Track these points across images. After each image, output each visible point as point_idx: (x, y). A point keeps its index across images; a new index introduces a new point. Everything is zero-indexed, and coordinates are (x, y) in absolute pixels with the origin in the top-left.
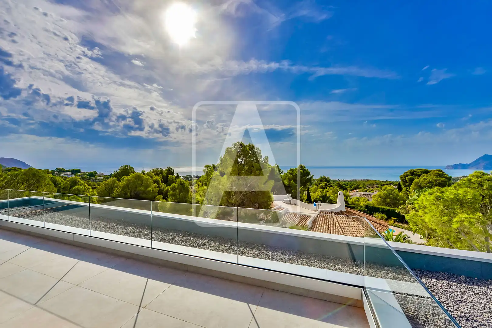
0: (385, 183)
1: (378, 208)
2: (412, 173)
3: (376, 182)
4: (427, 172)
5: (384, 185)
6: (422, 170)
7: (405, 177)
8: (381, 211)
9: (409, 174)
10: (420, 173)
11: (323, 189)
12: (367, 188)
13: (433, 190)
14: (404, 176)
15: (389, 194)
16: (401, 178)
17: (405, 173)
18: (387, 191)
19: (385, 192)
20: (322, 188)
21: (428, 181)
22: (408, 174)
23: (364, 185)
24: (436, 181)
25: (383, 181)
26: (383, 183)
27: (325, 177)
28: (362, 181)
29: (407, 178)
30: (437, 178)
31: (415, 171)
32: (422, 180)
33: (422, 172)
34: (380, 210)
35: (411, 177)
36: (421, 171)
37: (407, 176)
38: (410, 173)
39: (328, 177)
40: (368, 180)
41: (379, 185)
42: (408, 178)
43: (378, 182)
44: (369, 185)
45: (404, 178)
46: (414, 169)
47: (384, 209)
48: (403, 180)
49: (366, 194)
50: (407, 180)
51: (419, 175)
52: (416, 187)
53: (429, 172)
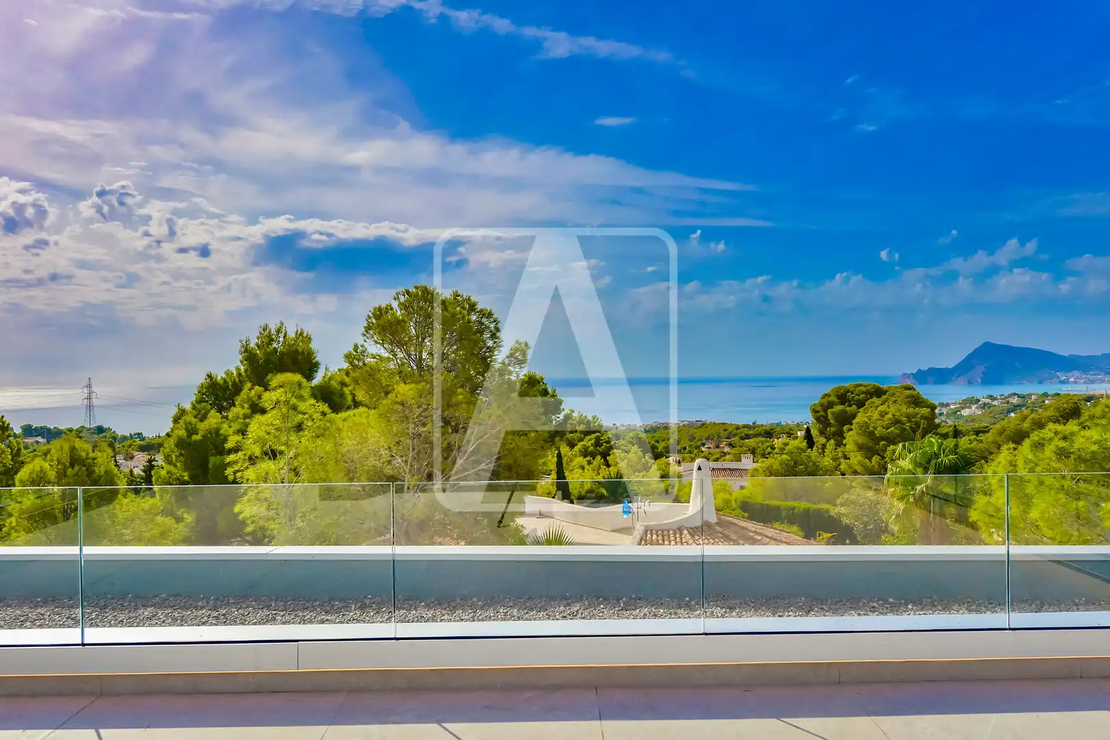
0: (751, 432)
1: (778, 508)
2: (843, 398)
3: (725, 430)
4: (879, 393)
5: (748, 437)
6: (865, 386)
7: (825, 411)
8: (786, 517)
9: (833, 398)
10: (862, 396)
11: (589, 458)
12: (703, 449)
13: (1041, 435)
14: (822, 405)
15: (795, 463)
16: (815, 411)
17: (823, 397)
18: (791, 453)
19: (784, 456)
20: (585, 457)
21: (890, 419)
22: (830, 399)
23: (692, 439)
24: (909, 417)
25: (744, 426)
26: (746, 431)
27: (586, 417)
28: (684, 426)
29: (830, 411)
30: (911, 410)
31: (848, 391)
32: (876, 415)
34: (784, 514)
35: (840, 407)
36: (863, 389)
37: (831, 405)
38: (839, 397)
39: (594, 418)
40: (704, 424)
41: (735, 440)
42: (833, 413)
43: (730, 429)
44: (707, 439)
45: (821, 414)
46: (847, 385)
47: (794, 509)
48: (818, 419)
49: (720, 467)
50: (830, 416)
51: (861, 404)
52: (861, 440)
53: (884, 393)
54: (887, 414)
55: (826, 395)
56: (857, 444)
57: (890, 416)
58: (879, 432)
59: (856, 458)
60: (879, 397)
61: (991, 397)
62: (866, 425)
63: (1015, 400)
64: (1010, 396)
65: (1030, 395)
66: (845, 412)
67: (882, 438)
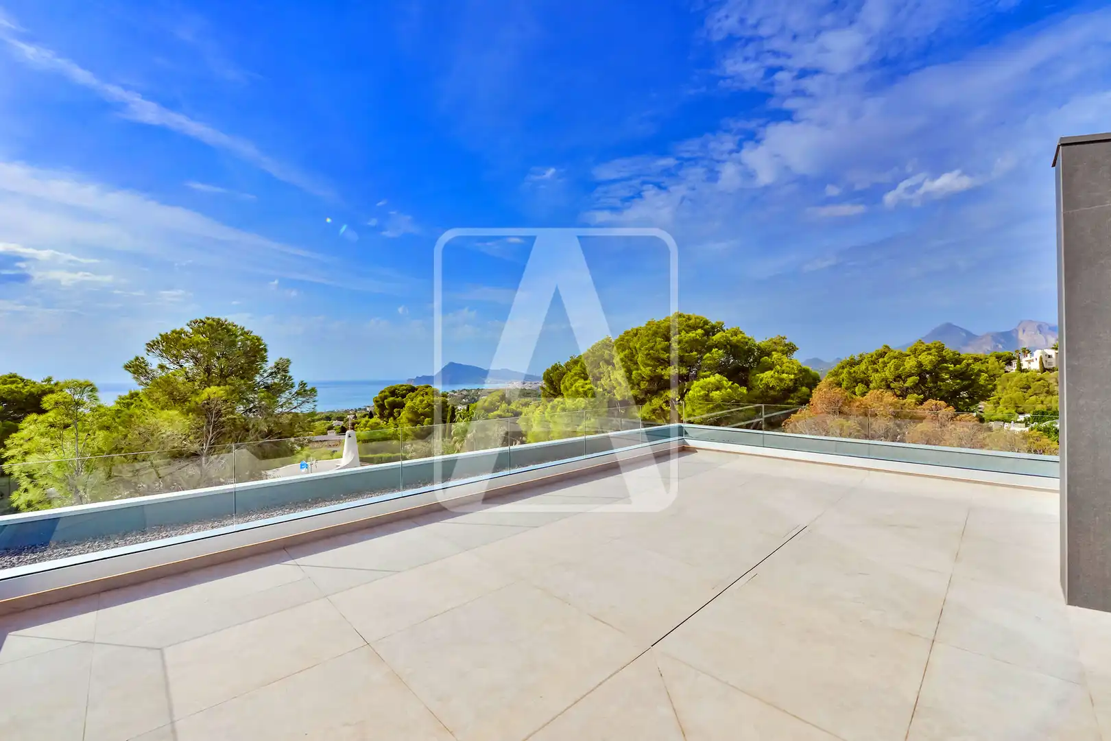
2: (393, 393)
4: (413, 390)
7: (383, 401)
9: (387, 393)
10: (404, 392)
14: (381, 398)
16: (376, 402)
17: (380, 393)
22: (385, 394)
29: (385, 401)
31: (396, 389)
32: (418, 402)
33: (406, 390)
35: (391, 399)
36: (405, 388)
37: (386, 397)
38: (390, 393)
42: (387, 402)
45: (379, 402)
46: (395, 385)
48: (378, 406)
50: (386, 404)
51: (404, 396)
52: (410, 416)
53: (417, 389)
54: (424, 401)
55: (383, 392)
56: (407, 418)
57: (425, 402)
58: (420, 411)
59: (407, 428)
60: (413, 392)
61: (453, 391)
62: (412, 408)
63: (465, 393)
64: (462, 391)
65: (471, 390)
66: (395, 401)
67: (422, 414)
